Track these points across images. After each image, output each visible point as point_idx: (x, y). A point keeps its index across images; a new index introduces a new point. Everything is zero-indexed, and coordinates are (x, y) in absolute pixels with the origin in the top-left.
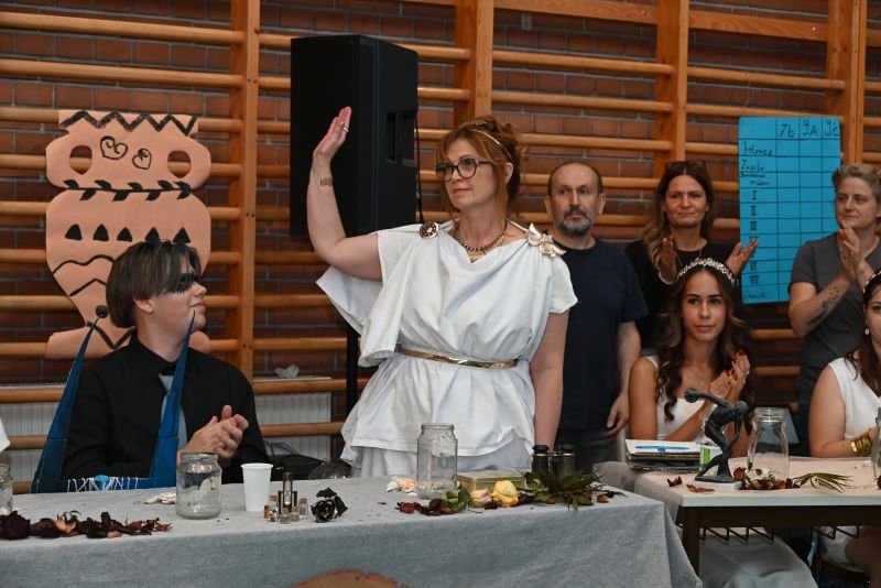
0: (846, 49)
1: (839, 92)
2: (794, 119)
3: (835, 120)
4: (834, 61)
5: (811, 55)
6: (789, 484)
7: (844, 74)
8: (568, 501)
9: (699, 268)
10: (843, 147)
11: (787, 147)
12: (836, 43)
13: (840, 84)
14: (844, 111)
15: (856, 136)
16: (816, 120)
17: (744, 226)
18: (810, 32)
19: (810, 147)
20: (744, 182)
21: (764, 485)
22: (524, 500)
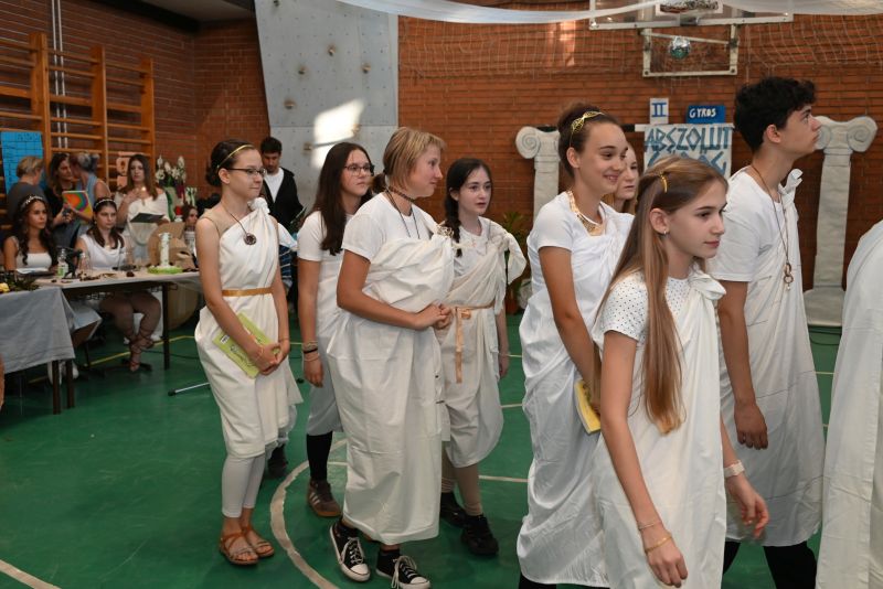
0: (41, 103)
1: (38, 121)
2: (22, 133)
3: (39, 133)
4: (35, 107)
5: (25, 104)
6: (97, 278)
7: (41, 113)
8: (26, 289)
9: (35, 200)
10: (44, 145)
11: (20, 145)
12: (35, 99)
13: (39, 118)
14: (42, 129)
15: (48, 141)
16: (31, 133)
17: (7, 181)
18: (23, 94)
19: (29, 145)
20: (5, 160)
21: (88, 279)
22: (11, 290)
